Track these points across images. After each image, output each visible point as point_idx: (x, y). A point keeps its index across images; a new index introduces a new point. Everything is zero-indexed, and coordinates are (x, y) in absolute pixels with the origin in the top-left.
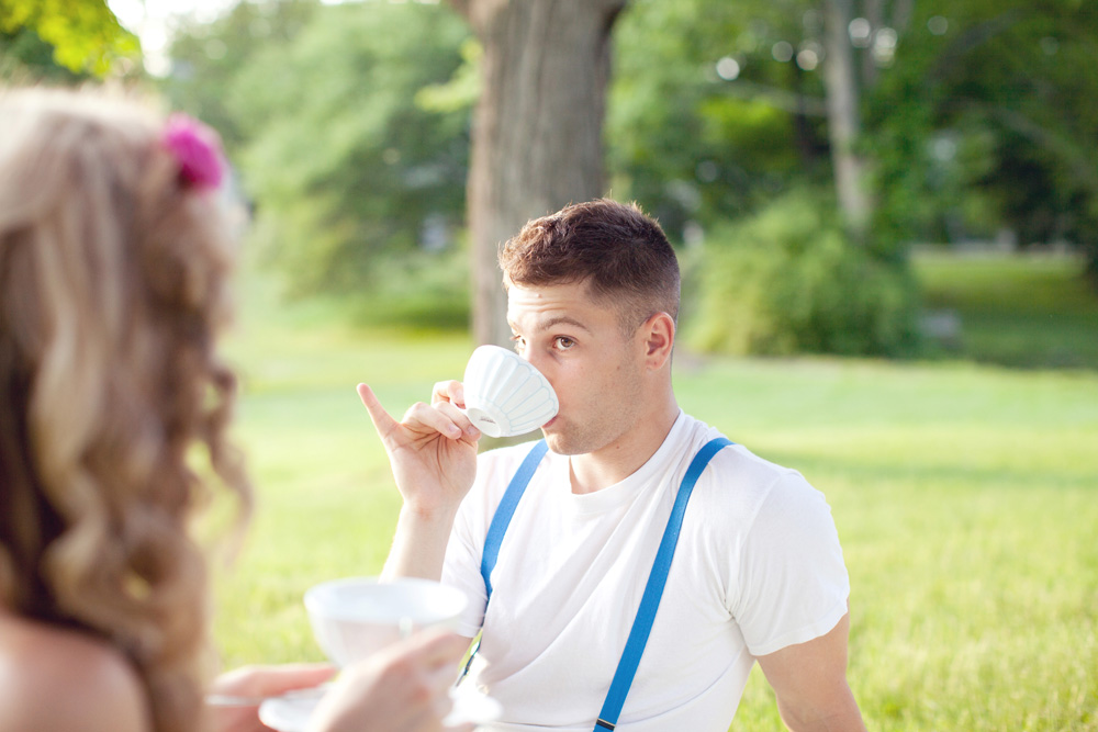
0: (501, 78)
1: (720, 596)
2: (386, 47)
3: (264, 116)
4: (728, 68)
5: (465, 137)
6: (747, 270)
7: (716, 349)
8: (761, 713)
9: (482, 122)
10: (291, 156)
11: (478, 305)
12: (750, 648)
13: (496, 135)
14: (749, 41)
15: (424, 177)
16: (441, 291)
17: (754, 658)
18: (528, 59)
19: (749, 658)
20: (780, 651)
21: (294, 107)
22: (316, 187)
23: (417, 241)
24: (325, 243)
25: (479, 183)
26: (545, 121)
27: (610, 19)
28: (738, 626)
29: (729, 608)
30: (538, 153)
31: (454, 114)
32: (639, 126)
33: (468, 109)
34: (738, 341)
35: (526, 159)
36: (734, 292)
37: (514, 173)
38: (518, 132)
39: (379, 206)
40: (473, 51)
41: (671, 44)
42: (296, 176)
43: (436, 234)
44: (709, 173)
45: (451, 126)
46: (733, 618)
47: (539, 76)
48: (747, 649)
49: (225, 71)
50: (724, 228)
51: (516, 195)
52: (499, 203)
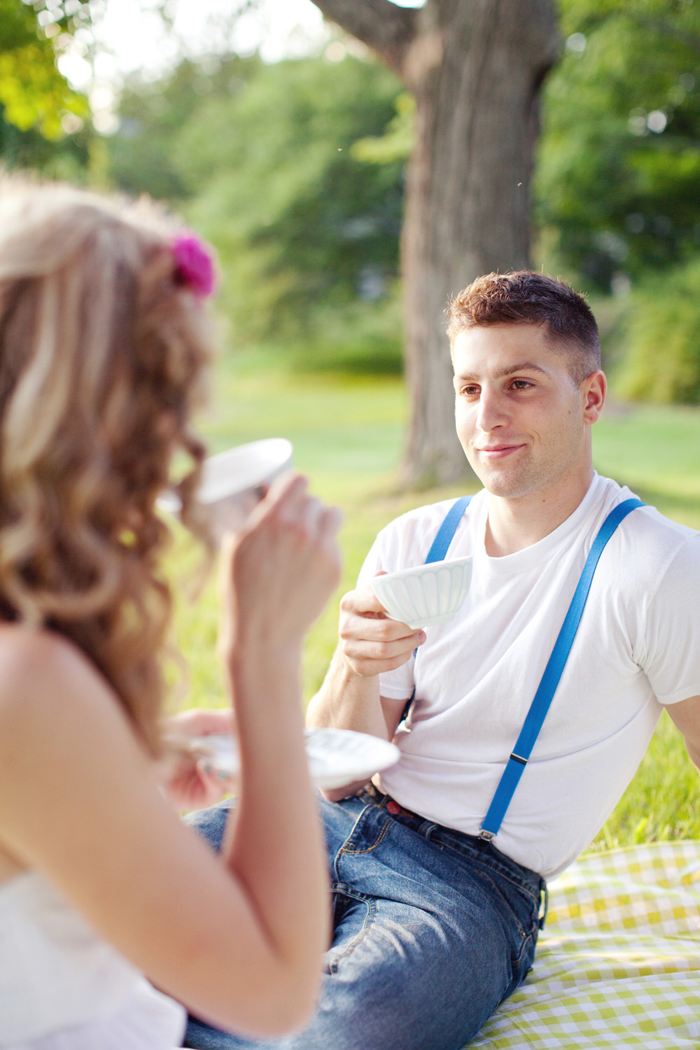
0: (434, 132)
1: (627, 651)
2: (324, 100)
3: (208, 170)
4: (658, 121)
5: (399, 189)
6: (673, 319)
7: (641, 395)
8: (671, 746)
9: (415, 175)
10: (236, 208)
11: (411, 354)
12: (658, 697)
13: (429, 190)
14: (677, 95)
15: (361, 228)
16: (377, 339)
17: (661, 706)
18: (460, 116)
19: (657, 706)
20: (685, 701)
21: (236, 161)
22: (260, 238)
23: (355, 292)
24: (267, 293)
25: (412, 236)
26: (475, 177)
27: (540, 75)
28: (646, 677)
29: (636, 662)
30: (469, 207)
31: (388, 165)
32: (569, 178)
33: (402, 162)
34: (662, 389)
35: (458, 215)
36: (661, 341)
37: (445, 227)
38: (450, 188)
39: (319, 257)
40: (407, 105)
41: (599, 98)
42: (239, 229)
43: (372, 286)
44: (636, 223)
45: (386, 177)
46: (642, 669)
47: (470, 134)
48: (655, 698)
49: (170, 128)
50: (651, 279)
51: (447, 248)
52: (432, 255)
